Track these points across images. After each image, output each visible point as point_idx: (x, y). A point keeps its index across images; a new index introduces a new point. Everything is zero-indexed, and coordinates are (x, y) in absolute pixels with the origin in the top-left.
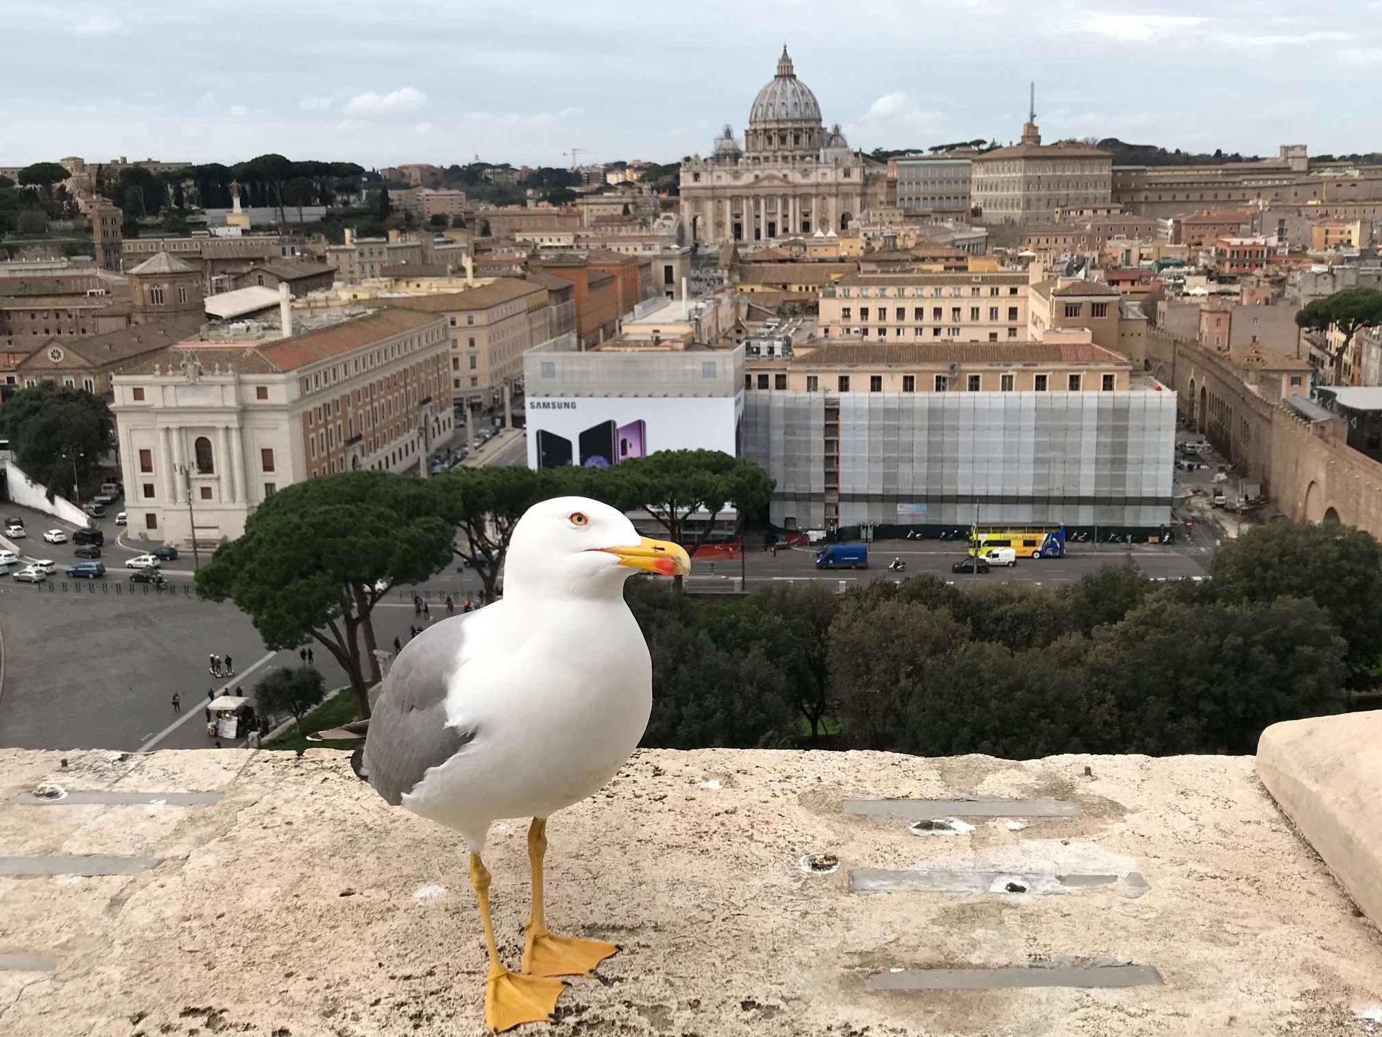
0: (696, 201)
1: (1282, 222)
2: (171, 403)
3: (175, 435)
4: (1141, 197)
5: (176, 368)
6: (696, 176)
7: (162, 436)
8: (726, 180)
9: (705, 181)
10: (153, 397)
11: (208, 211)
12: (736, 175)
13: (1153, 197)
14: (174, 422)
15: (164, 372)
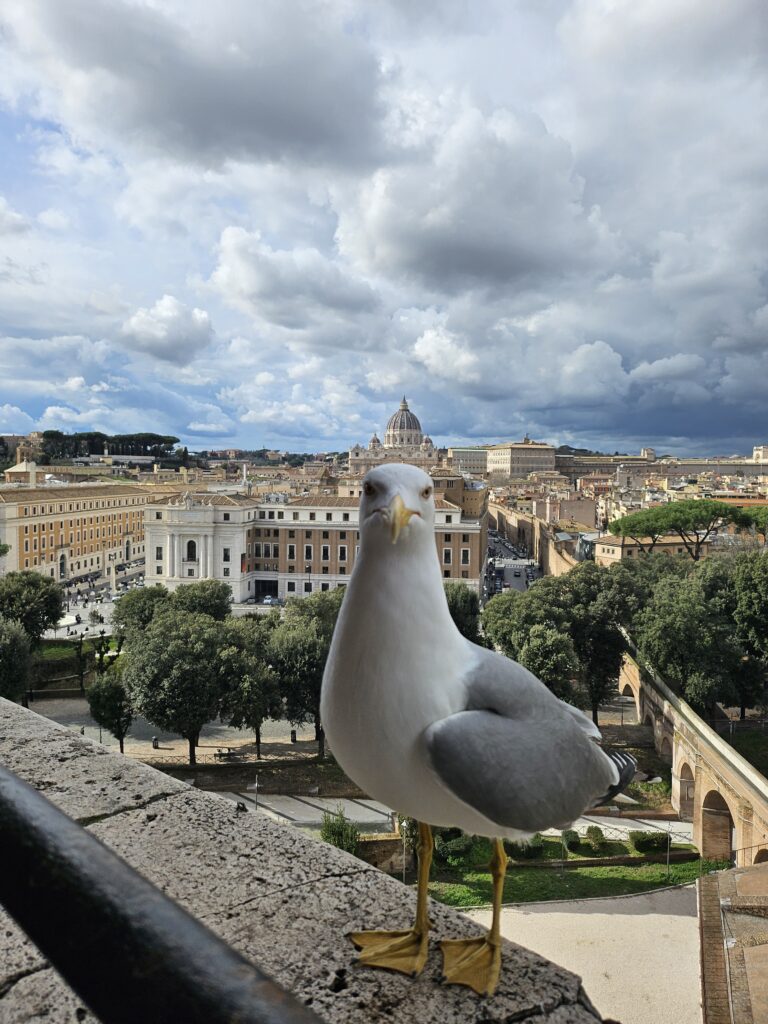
0: (357, 466)
1: (628, 478)
4: (572, 470)
6: (357, 455)
8: (372, 456)
9: (361, 456)
11: (92, 456)
12: (376, 454)
13: (578, 470)
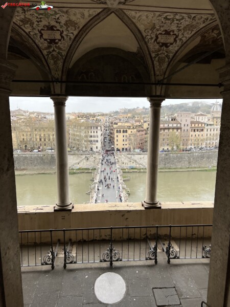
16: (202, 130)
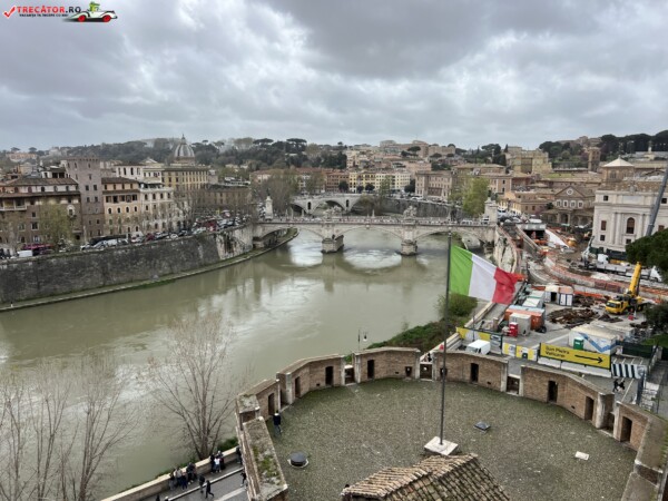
2: (620, 202)
3: (619, 216)
5: (625, 187)
7: (613, 216)
10: (612, 199)
11: (637, 153)
14: (620, 210)
15: (619, 189)
16: (135, 198)
